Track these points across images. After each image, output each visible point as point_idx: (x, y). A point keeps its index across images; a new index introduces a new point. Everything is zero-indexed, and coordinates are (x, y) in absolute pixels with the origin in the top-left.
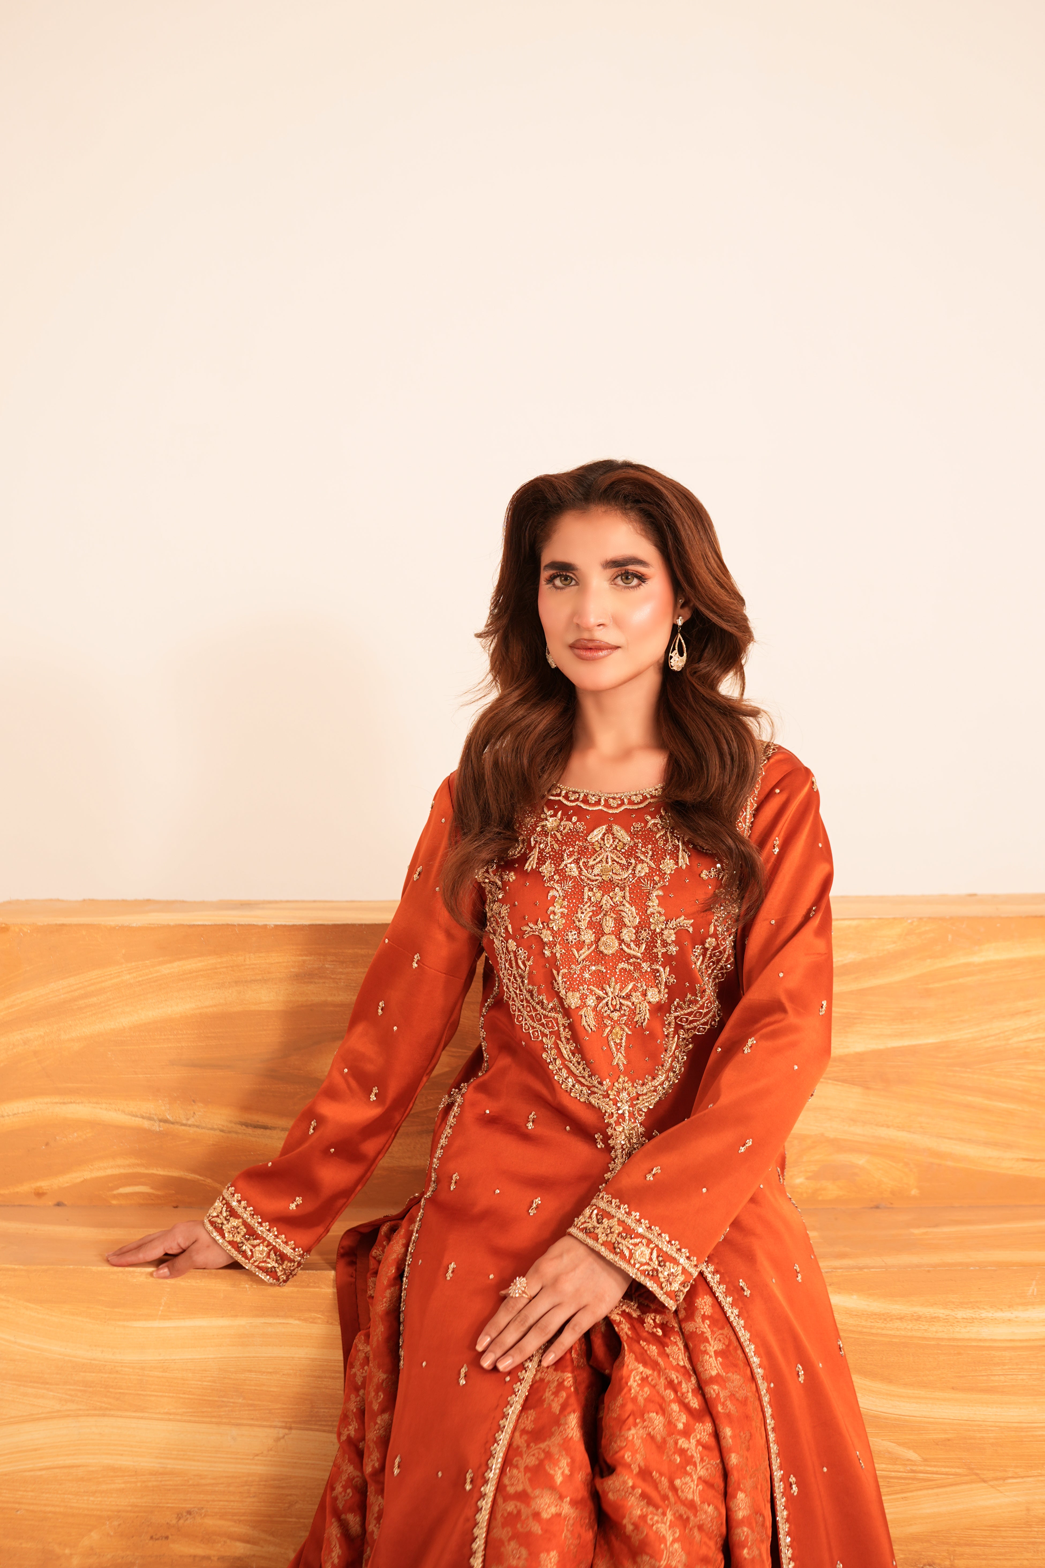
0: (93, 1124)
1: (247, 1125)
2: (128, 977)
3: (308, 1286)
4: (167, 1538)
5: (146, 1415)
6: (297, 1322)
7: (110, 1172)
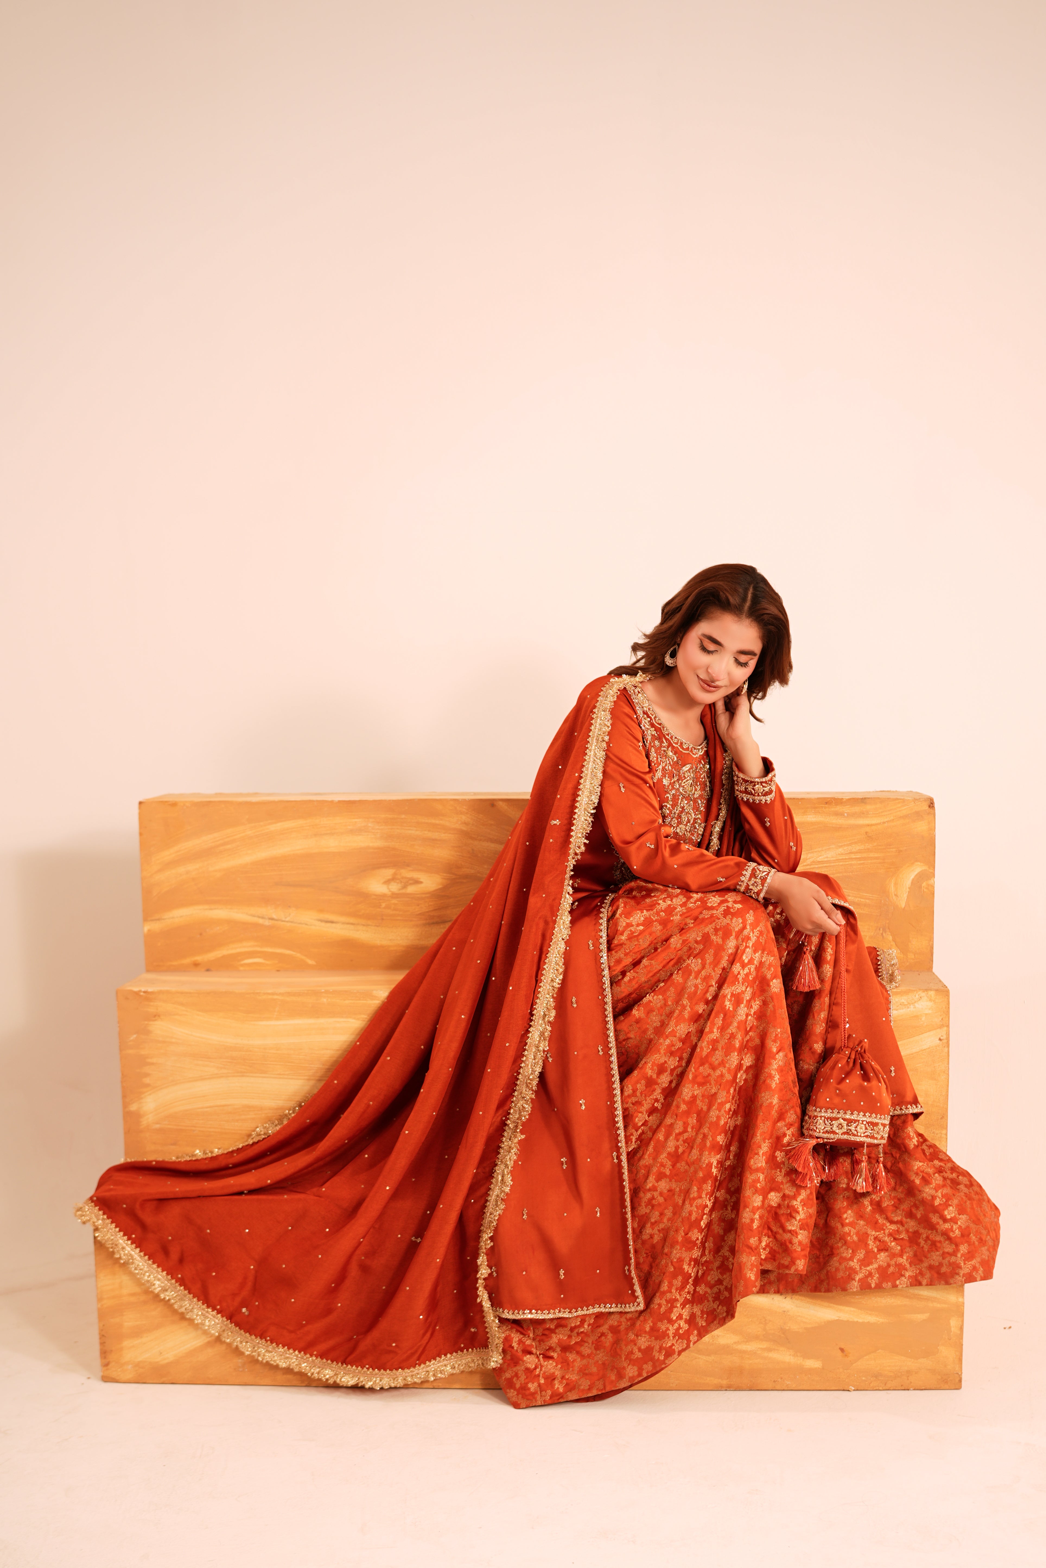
0: (229, 922)
2: (251, 832)
5: (267, 1075)
7: (238, 950)
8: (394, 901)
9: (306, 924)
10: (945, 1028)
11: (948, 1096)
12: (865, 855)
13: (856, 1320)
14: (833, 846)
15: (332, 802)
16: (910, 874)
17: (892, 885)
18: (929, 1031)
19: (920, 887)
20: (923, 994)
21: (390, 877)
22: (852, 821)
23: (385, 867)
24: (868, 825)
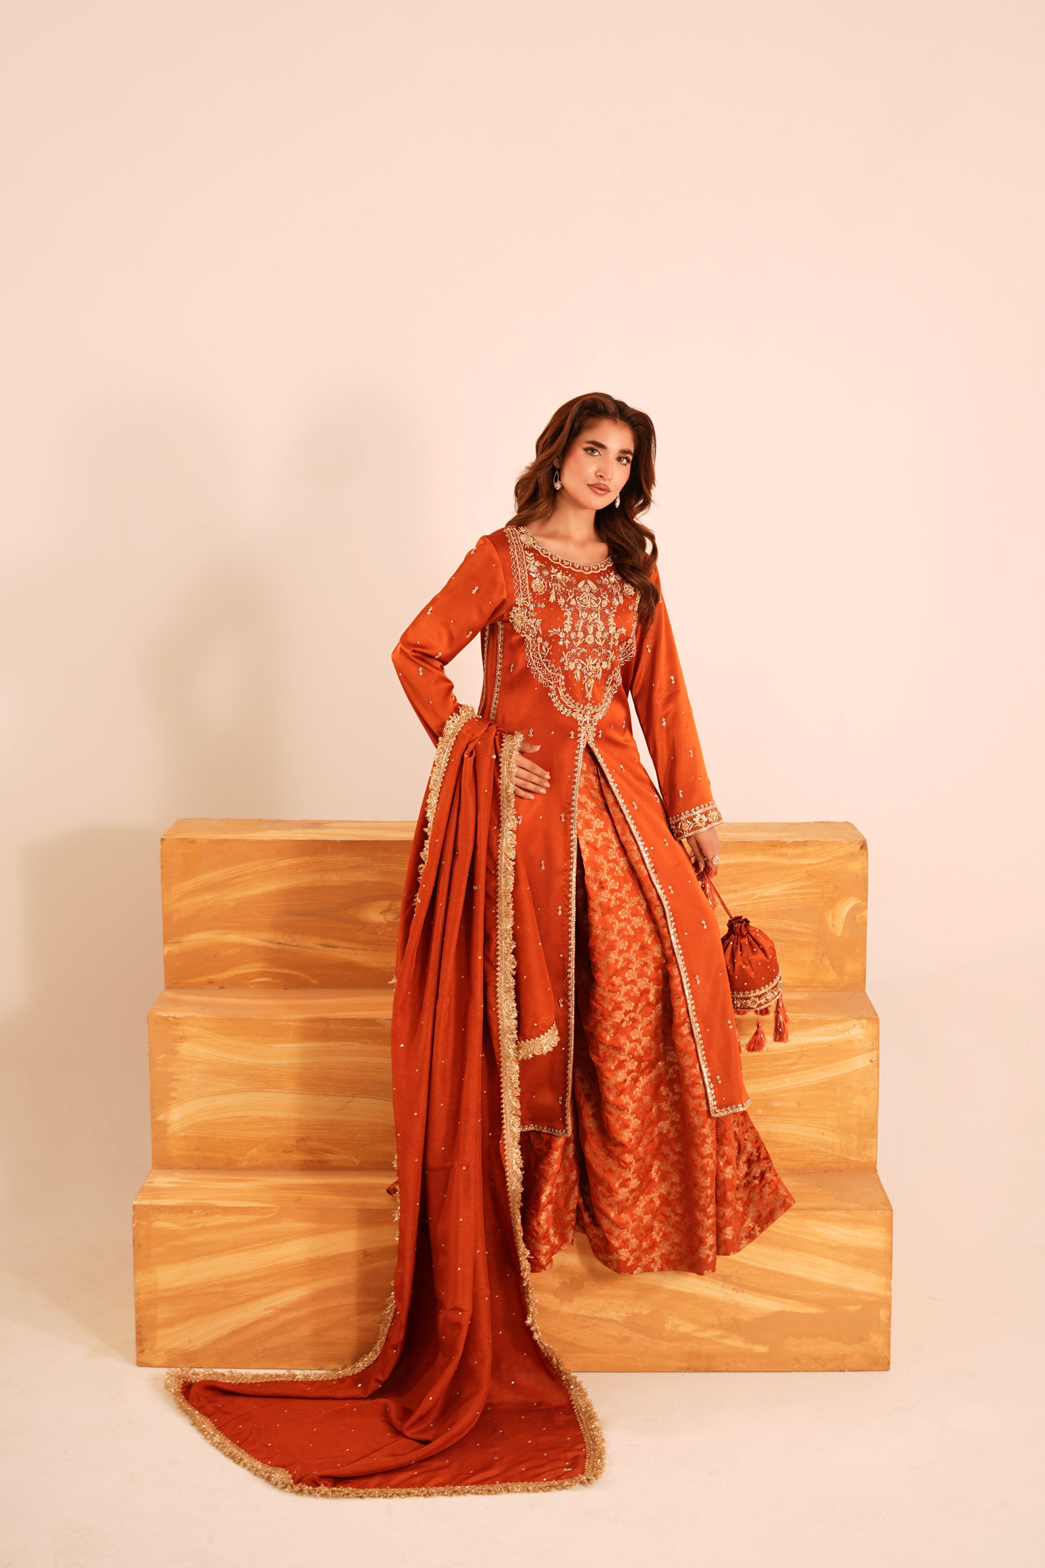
0: (241, 945)
1: (324, 946)
2: (261, 867)
3: (364, 1026)
4: (291, 1152)
5: (281, 1091)
6: (358, 1044)
7: (249, 970)
8: (389, 929)
9: (311, 948)
10: (875, 1052)
11: (877, 1109)
12: (806, 891)
13: (798, 1311)
14: (778, 883)
15: (335, 841)
16: (845, 908)
17: (830, 917)
18: (862, 1054)
19: (855, 918)
20: (856, 1022)
21: (386, 908)
22: (795, 862)
23: (382, 899)
24: (809, 865)
